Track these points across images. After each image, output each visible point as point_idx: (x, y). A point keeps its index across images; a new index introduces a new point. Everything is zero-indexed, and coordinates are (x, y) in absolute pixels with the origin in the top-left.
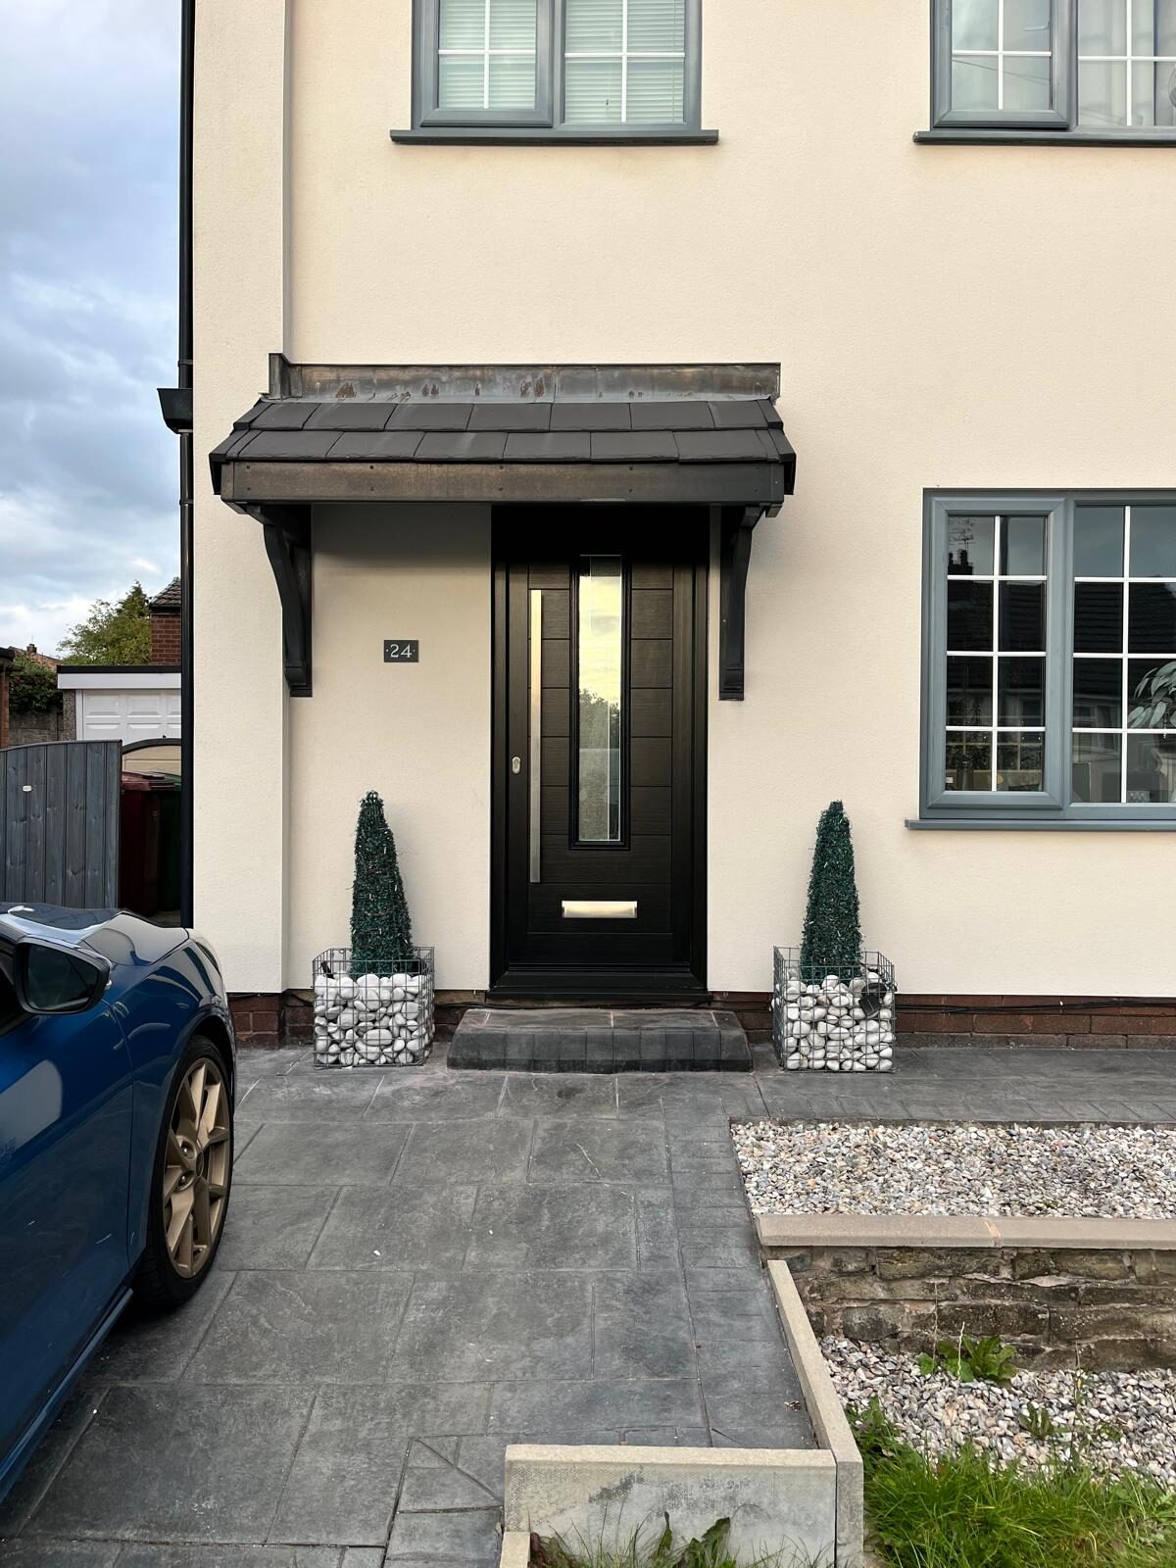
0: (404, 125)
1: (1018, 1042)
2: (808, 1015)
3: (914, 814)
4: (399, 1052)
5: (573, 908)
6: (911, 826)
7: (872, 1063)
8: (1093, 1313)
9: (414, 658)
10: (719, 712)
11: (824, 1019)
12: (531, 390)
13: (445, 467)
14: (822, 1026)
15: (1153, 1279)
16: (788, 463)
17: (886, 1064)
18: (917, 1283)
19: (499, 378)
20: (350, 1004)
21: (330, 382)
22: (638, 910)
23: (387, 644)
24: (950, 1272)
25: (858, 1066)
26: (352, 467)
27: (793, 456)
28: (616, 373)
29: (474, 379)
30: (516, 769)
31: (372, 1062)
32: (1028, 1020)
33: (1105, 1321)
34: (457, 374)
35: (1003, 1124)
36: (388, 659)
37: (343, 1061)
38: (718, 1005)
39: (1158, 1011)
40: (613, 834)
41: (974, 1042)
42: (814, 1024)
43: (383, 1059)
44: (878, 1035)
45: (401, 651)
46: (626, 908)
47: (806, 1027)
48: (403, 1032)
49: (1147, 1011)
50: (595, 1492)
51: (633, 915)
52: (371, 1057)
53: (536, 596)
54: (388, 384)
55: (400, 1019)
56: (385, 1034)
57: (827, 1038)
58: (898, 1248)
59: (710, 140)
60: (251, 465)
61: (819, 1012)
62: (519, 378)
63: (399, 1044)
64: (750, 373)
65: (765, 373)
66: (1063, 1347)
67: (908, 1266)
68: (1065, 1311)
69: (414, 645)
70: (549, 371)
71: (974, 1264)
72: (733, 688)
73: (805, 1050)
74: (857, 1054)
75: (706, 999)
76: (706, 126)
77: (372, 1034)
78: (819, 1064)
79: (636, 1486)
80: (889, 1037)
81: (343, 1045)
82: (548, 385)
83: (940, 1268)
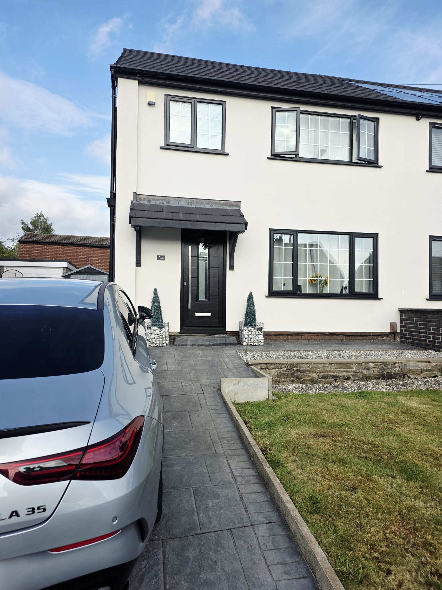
0: (163, 145)
1: (288, 341)
2: (247, 334)
3: (267, 294)
4: (164, 343)
5: (197, 314)
6: (267, 297)
7: (260, 343)
8: (303, 374)
9: (164, 259)
10: (229, 273)
11: (251, 335)
12: (190, 204)
13: (178, 221)
14: (250, 336)
15: (313, 368)
16: (246, 224)
17: (262, 344)
18: (274, 370)
19: (183, 201)
20: (153, 333)
21: (145, 198)
22: (211, 315)
23: (158, 256)
24: (280, 368)
25: (257, 344)
26: (159, 220)
27: (247, 223)
28: (208, 201)
29: (177, 200)
30: (185, 284)
31: (158, 346)
32: (290, 337)
33: (305, 376)
34: (173, 199)
35: (286, 351)
36: (158, 259)
37: (151, 345)
38: (228, 334)
39: (314, 335)
40: (206, 299)
41: (279, 341)
42: (248, 336)
43: (160, 345)
44: (261, 338)
45: (161, 258)
46: (209, 314)
47: (247, 336)
48: (165, 339)
49: (312, 334)
50: (234, 384)
51: (210, 316)
52: (157, 344)
53: (190, 247)
54: (158, 200)
55: (164, 336)
56: (161, 340)
57: (251, 339)
58: (271, 364)
59: (227, 155)
60: (138, 218)
61: (250, 333)
62: (187, 201)
63: (164, 342)
64: (235, 203)
65: (238, 203)
66: (298, 380)
67: (273, 367)
68: (298, 374)
69: (164, 256)
70: (193, 200)
71: (284, 366)
72: (232, 268)
73: (247, 341)
74: (257, 342)
75: (226, 333)
76: (227, 152)
77: (158, 339)
78: (250, 344)
79: (240, 383)
80: (263, 338)
81: (152, 342)
82: (193, 203)
83: (278, 367)
